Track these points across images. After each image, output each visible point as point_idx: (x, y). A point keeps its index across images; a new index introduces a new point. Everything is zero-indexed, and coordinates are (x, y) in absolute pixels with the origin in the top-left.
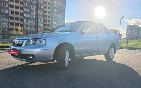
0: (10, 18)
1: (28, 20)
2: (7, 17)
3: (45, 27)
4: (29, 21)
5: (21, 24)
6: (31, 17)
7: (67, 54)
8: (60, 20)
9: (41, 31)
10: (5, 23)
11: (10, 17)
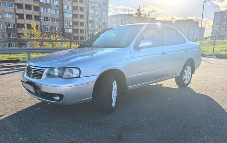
0: (16, 7)
1: (47, 9)
2: (12, 4)
3: (75, 20)
4: (49, 10)
5: (35, 17)
6: (52, 3)
7: (115, 87)
8: (100, 7)
9: (70, 26)
10: (10, 16)
11: (16, 4)
